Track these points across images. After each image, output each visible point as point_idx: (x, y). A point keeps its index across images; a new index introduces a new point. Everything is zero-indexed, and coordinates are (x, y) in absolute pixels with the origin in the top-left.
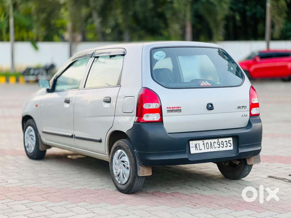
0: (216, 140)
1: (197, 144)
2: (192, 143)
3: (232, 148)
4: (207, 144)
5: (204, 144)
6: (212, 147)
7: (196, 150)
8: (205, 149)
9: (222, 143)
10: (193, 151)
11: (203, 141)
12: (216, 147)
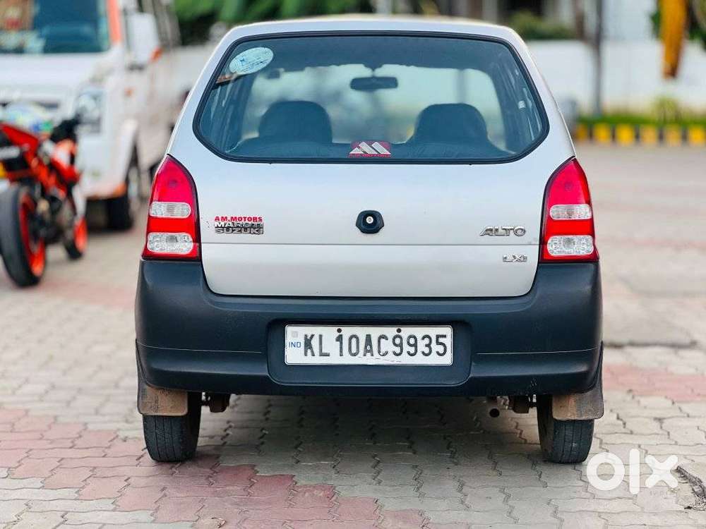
0: (390, 331)
1: (312, 336)
2: (294, 334)
3: (447, 360)
4: (354, 341)
5: (340, 339)
6: (371, 351)
7: (306, 355)
8: (341, 355)
9: (412, 341)
10: (294, 355)
11: (339, 331)
12: (387, 353)
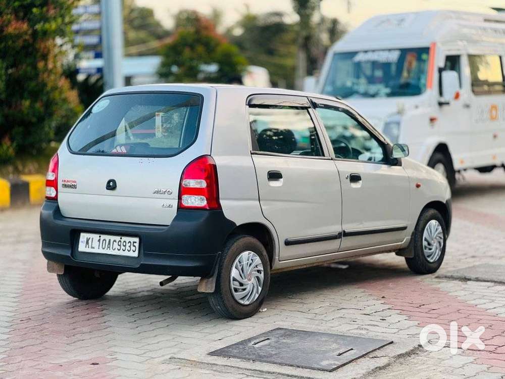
0: (118, 238)
1: (89, 238)
2: (83, 237)
3: (136, 254)
4: (104, 241)
5: (99, 240)
6: (109, 247)
7: (86, 247)
8: (99, 248)
9: (124, 244)
10: (82, 247)
11: (100, 237)
12: (115, 249)
